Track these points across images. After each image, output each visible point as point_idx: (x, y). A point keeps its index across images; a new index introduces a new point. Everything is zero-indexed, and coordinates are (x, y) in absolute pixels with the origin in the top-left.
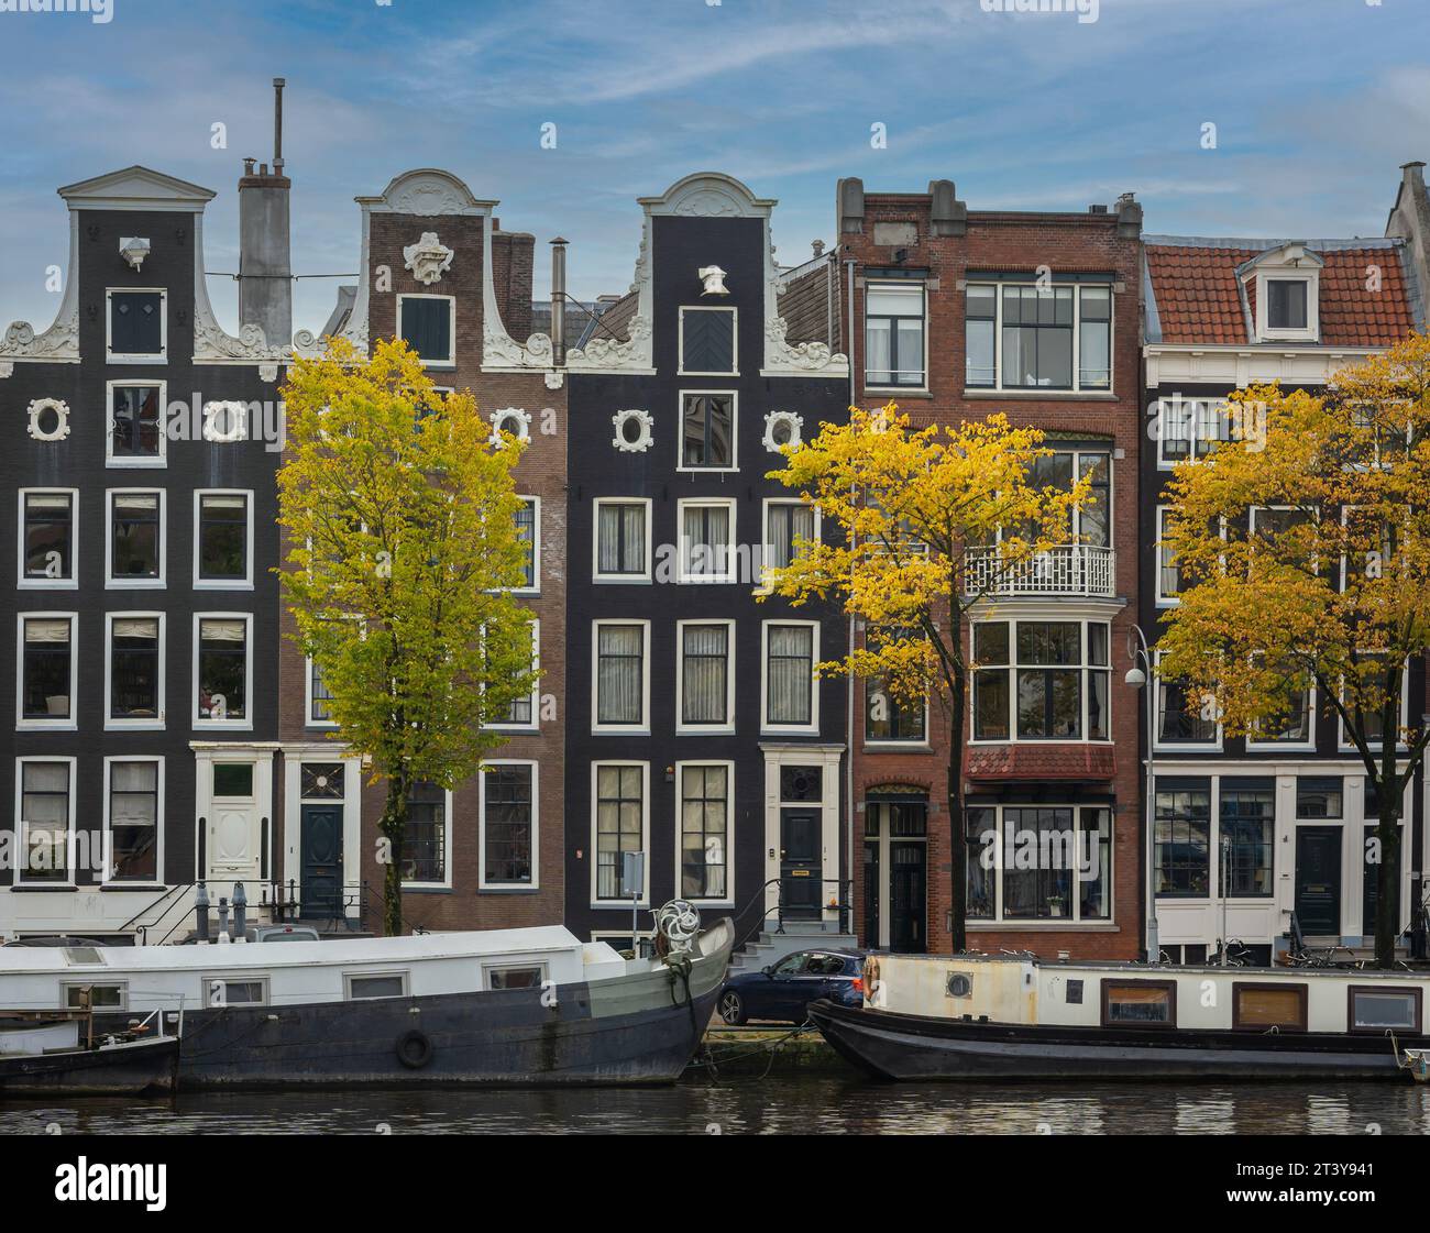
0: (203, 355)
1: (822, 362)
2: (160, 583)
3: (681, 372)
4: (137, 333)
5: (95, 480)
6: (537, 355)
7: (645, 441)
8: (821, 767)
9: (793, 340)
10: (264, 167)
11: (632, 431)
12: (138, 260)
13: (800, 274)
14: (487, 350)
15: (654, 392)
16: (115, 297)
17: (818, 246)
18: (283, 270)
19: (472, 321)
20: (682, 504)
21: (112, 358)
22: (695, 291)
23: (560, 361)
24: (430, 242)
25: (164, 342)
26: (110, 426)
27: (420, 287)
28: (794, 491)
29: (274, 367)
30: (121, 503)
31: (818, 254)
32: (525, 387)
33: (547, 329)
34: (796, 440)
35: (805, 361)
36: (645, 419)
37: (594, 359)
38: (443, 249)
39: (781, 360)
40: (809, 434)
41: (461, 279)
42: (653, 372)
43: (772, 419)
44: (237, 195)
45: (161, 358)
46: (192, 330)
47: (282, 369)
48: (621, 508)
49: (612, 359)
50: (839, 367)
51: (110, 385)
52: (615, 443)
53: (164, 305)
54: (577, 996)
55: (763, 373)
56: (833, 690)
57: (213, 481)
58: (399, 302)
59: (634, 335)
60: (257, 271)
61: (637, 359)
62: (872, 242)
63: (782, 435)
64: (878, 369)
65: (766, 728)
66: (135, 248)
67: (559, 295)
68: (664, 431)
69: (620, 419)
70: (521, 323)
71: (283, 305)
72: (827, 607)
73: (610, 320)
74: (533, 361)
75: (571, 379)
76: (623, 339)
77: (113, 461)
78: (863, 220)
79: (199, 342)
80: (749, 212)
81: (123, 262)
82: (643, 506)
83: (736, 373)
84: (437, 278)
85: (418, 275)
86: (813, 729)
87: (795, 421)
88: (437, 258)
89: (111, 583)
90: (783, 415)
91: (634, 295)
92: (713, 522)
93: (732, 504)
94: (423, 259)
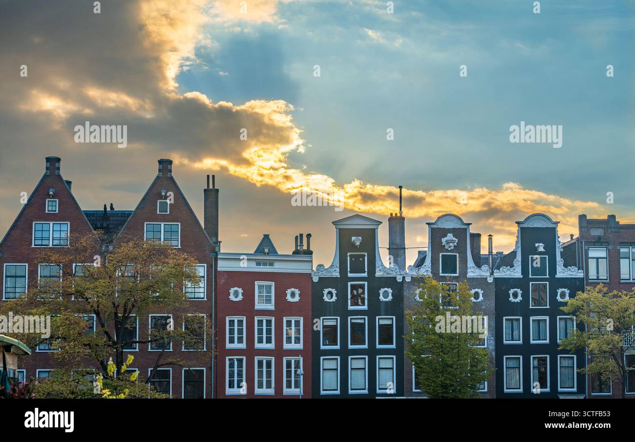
0: (378, 274)
1: (574, 273)
2: (366, 346)
3: (530, 276)
4: (357, 267)
5: (344, 314)
6: (484, 272)
7: (519, 298)
9: (565, 266)
10: (396, 214)
11: (515, 295)
12: (358, 244)
13: (566, 245)
14: (469, 270)
15: (521, 283)
16: (350, 256)
17: (572, 236)
18: (403, 246)
19: (464, 261)
20: (531, 318)
21: (350, 275)
22: (535, 251)
23: (492, 273)
24: (450, 236)
25: (366, 270)
26: (349, 297)
27: (447, 251)
28: (568, 314)
29: (401, 277)
30: (353, 321)
31: (572, 238)
32: (480, 282)
33: (487, 263)
34: (567, 298)
35: (569, 273)
36: (519, 292)
37: (504, 273)
38: (454, 239)
39: (562, 272)
40: (572, 296)
41: (460, 248)
42: (522, 277)
43: (560, 291)
44: (388, 224)
45: (365, 275)
46: (375, 266)
47: (404, 278)
48: (512, 320)
49: (508, 272)
50: (580, 274)
51: (349, 284)
52: (510, 299)
53: (366, 258)
55: (556, 277)
56: (581, 377)
57: (382, 312)
58: (441, 256)
59: (515, 265)
60: (395, 247)
61: (516, 273)
62: (590, 235)
63: (563, 295)
64: (592, 274)
65: (560, 390)
66: (357, 240)
67: (490, 252)
68: (525, 295)
69: (511, 291)
70: (479, 261)
71: (403, 257)
72: (580, 351)
73: (507, 260)
74: (483, 274)
75: (495, 279)
76: (512, 266)
77: (350, 308)
78: (587, 227)
79: (377, 270)
80: (551, 226)
81: (353, 244)
82: (519, 319)
83: (548, 276)
84: (452, 248)
85: (446, 247)
86: (575, 389)
87: (567, 291)
88: (452, 241)
89: (350, 347)
90: (563, 290)
91: (514, 253)
92: (542, 324)
93: (547, 318)
94: (448, 242)
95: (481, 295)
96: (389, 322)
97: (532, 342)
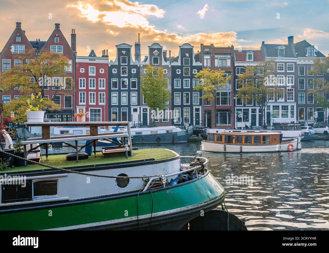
0: (131, 64)
1: (199, 64)
2: (127, 89)
3: (184, 65)
4: (124, 61)
5: (120, 77)
6: (168, 63)
7: (180, 73)
8: (199, 108)
9: (196, 61)
10: (137, 43)
11: (178, 72)
12: (124, 53)
13: (196, 54)
14: (162, 63)
15: (181, 67)
16: (121, 57)
17: (198, 51)
18: (140, 54)
19: (161, 60)
20: (184, 79)
21: (121, 64)
22: (185, 56)
23: (171, 64)
24: (156, 51)
25: (127, 62)
26: (121, 72)
27: (155, 56)
28: (197, 78)
29: (139, 65)
30: (123, 80)
31: (198, 52)
32: (167, 67)
33: (169, 60)
34: (196, 73)
35: (197, 64)
36: (180, 70)
37: (175, 64)
38: (158, 52)
39: (195, 64)
40: (198, 72)
41: (160, 55)
42: (181, 65)
43: (194, 70)
44: (135, 46)
45: (127, 64)
46: (130, 61)
47: (140, 65)
48: (177, 80)
49: (176, 64)
50: (201, 64)
51: (121, 67)
52: (177, 73)
53: (127, 58)
54: (176, 133)
55: (193, 65)
56: (201, 100)
57: (133, 77)
58: (153, 58)
59: (179, 61)
60: (137, 54)
61: (179, 64)
62: (204, 51)
63: (195, 72)
64: (205, 64)
65: (193, 104)
66: (124, 52)
67: (170, 57)
68: (182, 72)
69: (177, 70)
70: (166, 60)
71: (140, 58)
72: (201, 91)
73: (176, 60)
74: (168, 64)
75: (171, 66)
76: (177, 61)
77: (122, 75)
78: (203, 48)
79: (131, 62)
80: (191, 47)
81: (123, 54)
82: (180, 80)
83: (190, 65)
84: (157, 55)
85: (155, 55)
86: (199, 104)
87: (196, 70)
88: (157, 53)
89: (122, 89)
90: (195, 70)
91: (178, 57)
92: (187, 81)
93: (189, 79)
94: (155, 53)
95: (167, 72)
96: (135, 80)
97: (184, 88)
